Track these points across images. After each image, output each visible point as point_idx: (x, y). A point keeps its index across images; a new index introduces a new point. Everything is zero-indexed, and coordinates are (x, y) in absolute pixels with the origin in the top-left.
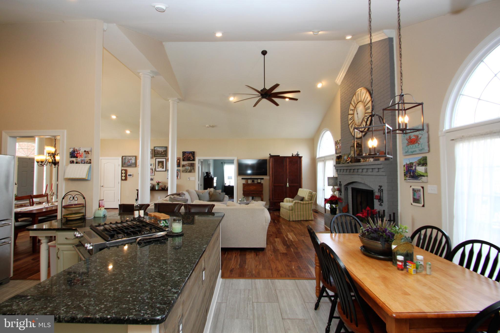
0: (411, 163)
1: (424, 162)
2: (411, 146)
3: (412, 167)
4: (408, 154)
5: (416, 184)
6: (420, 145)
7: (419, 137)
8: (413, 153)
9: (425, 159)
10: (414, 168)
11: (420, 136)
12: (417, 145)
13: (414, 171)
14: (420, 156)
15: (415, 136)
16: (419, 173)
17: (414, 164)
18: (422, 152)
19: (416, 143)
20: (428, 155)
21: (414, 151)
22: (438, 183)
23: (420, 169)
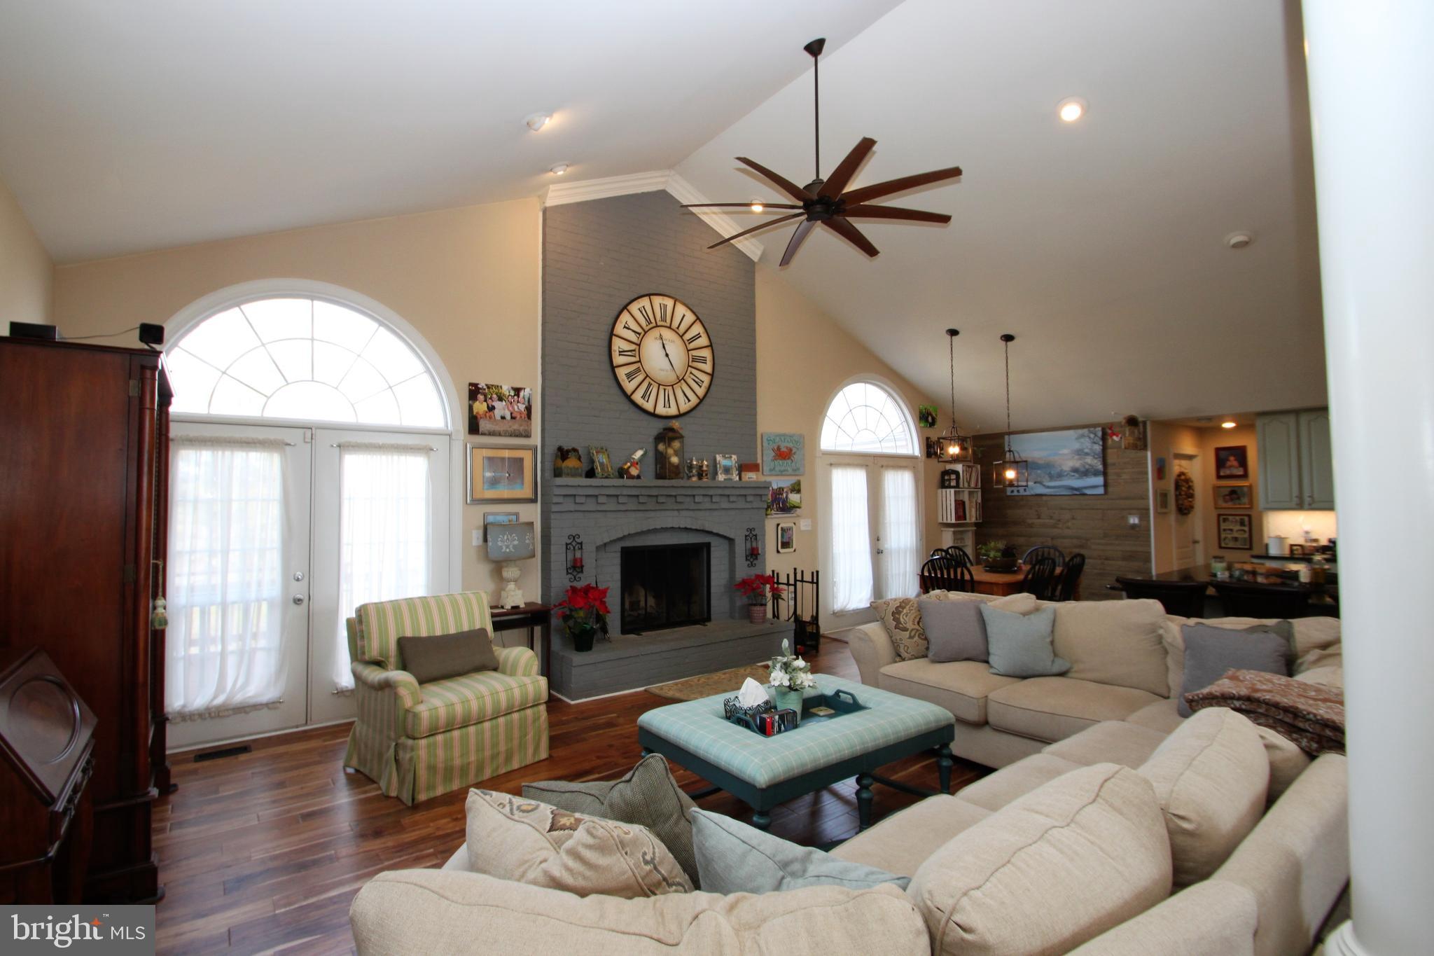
0: (780, 488)
1: (796, 489)
2: (781, 462)
3: (782, 494)
4: (773, 472)
5: (785, 521)
6: (793, 464)
7: (793, 452)
8: (784, 473)
9: (798, 483)
10: (785, 495)
11: (794, 450)
12: (789, 461)
13: (785, 501)
14: (793, 480)
15: (787, 448)
16: (793, 503)
17: (785, 490)
18: (797, 473)
19: (788, 459)
20: (802, 479)
21: (784, 471)
22: (813, 516)
23: (794, 498)
